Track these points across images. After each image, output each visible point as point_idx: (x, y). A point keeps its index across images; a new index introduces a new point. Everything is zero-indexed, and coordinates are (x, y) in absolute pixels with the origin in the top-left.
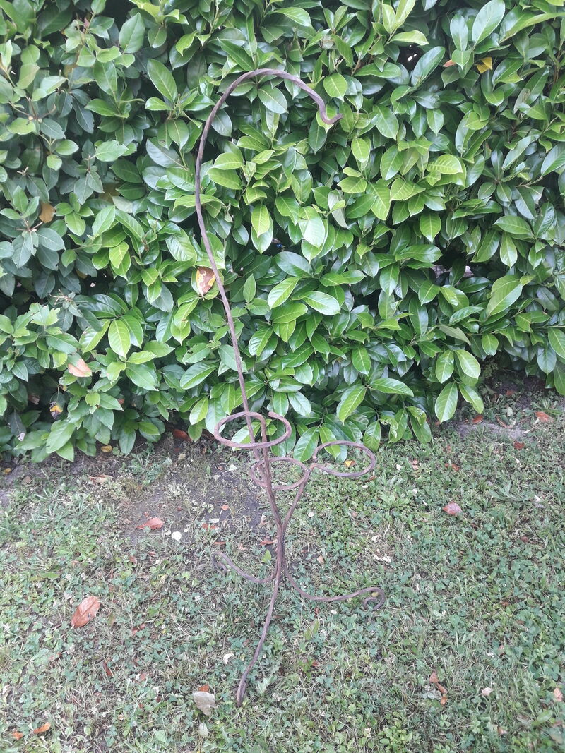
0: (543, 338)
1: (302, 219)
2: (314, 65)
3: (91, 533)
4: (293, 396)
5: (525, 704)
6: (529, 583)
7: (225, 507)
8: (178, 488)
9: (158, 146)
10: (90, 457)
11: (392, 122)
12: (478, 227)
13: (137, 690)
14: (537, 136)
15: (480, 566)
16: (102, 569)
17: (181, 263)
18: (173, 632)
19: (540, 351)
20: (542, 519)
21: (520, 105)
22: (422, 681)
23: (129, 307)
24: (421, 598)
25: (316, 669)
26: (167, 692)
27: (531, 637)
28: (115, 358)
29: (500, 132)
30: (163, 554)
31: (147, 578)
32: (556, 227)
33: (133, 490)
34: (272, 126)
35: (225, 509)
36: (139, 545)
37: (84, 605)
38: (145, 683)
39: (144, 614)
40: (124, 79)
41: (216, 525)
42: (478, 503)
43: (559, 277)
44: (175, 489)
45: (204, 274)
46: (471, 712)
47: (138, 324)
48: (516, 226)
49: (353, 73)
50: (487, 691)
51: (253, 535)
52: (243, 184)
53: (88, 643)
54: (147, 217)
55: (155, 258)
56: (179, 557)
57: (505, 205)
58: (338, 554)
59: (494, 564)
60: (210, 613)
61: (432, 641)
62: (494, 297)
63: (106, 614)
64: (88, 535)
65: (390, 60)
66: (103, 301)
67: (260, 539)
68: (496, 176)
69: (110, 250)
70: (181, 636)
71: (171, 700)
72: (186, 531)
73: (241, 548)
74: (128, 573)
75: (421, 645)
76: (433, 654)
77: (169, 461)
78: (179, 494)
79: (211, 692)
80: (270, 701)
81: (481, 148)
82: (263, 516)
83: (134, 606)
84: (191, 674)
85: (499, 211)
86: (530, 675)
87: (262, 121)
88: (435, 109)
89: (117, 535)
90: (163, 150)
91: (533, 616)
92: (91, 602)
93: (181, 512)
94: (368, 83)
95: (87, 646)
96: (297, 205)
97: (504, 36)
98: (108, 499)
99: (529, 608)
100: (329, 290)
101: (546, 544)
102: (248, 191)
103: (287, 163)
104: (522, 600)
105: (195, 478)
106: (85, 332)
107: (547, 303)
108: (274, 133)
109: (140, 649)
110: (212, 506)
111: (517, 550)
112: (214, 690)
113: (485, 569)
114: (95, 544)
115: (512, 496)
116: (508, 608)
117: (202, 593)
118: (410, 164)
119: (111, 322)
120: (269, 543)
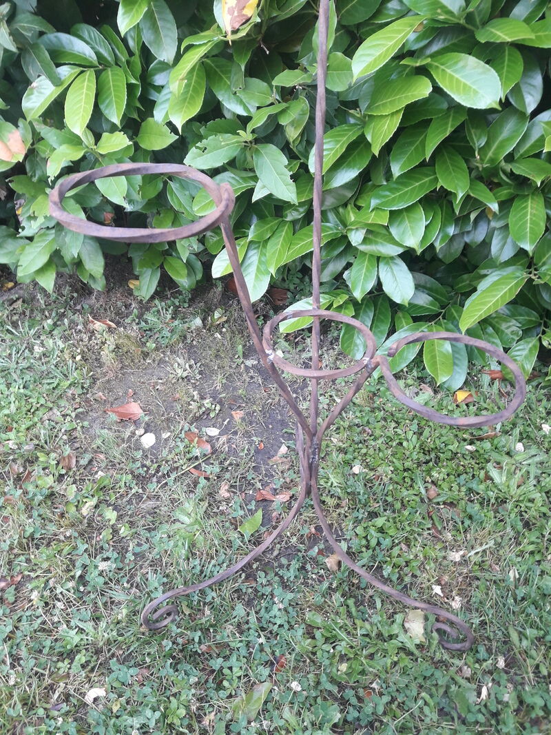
4: (387, 263)
7: (236, 415)
8: (188, 366)
35: (237, 417)
41: (210, 440)
44: (180, 366)
67: (259, 485)
73: (223, 492)
74: (49, 480)
77: (197, 322)
78: (185, 374)
82: (284, 447)
106: (34, 84)
110: (218, 407)
119: (82, 72)
120: (269, 497)
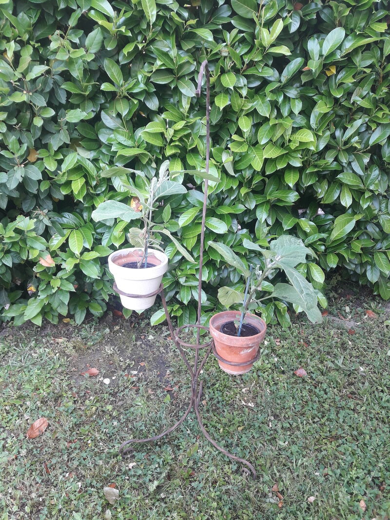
0: (370, 258)
1: (203, 168)
2: (215, 66)
3: (48, 375)
4: (194, 289)
5: (339, 510)
6: (350, 426)
7: (142, 364)
8: (112, 349)
9: (109, 115)
10: (54, 325)
11: (266, 106)
12: (326, 180)
13: (66, 484)
14: (367, 119)
15: (316, 413)
16: (53, 400)
17: (121, 193)
18: (96, 446)
19: (369, 267)
20: (363, 383)
21: (355, 98)
22: (267, 490)
23: (86, 222)
24: (272, 432)
25: (193, 478)
26: (86, 487)
27: (347, 463)
28: (73, 255)
29: (342, 115)
30: (96, 393)
31: (83, 408)
32: (379, 181)
33: (80, 349)
34: (186, 105)
35: (142, 365)
36: (80, 386)
37: (37, 424)
38: (72, 480)
39: (78, 432)
40: (88, 69)
41: (135, 375)
42: (319, 369)
43: (382, 216)
44: (109, 350)
45: (136, 202)
46: (298, 513)
47: (90, 233)
48: (352, 179)
49: (241, 72)
50: (312, 499)
51: (159, 383)
52: (165, 143)
53: (37, 450)
54: (100, 161)
55: (103, 189)
56: (106, 396)
57: (344, 164)
58: (217, 400)
59: (326, 412)
60: (123, 434)
61: (276, 462)
62: (336, 228)
63: (52, 431)
64: (46, 377)
65: (266, 65)
66: (68, 217)
67: (164, 387)
68: (338, 145)
69: (73, 182)
70: (102, 449)
71: (89, 492)
72: (114, 378)
73: (150, 392)
74: (71, 404)
75: (268, 465)
76: (276, 471)
77: (107, 330)
78: (112, 353)
79: (117, 488)
80: (158, 497)
81: (328, 125)
82: (168, 371)
83: (71, 426)
84: (104, 475)
85: (340, 168)
86: (344, 490)
87: (179, 102)
88: (297, 98)
89: (66, 378)
90: (112, 118)
91: (350, 449)
92: (42, 422)
93: (111, 366)
94: (252, 79)
95: (35, 452)
96: (201, 158)
97: (344, 52)
98: (63, 353)
99: (348, 443)
100: (221, 217)
101: (365, 400)
102: (167, 147)
103: (195, 131)
104: (344, 437)
105: (124, 343)
106: (53, 237)
107: (373, 234)
108: (187, 110)
109: (71, 456)
110: (133, 362)
111: (343, 403)
112: (119, 487)
113: (320, 415)
114: (50, 383)
115: (344, 366)
116: (333, 443)
117: (119, 421)
118: (278, 134)
119: (72, 231)
120: (170, 389)
